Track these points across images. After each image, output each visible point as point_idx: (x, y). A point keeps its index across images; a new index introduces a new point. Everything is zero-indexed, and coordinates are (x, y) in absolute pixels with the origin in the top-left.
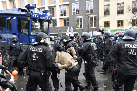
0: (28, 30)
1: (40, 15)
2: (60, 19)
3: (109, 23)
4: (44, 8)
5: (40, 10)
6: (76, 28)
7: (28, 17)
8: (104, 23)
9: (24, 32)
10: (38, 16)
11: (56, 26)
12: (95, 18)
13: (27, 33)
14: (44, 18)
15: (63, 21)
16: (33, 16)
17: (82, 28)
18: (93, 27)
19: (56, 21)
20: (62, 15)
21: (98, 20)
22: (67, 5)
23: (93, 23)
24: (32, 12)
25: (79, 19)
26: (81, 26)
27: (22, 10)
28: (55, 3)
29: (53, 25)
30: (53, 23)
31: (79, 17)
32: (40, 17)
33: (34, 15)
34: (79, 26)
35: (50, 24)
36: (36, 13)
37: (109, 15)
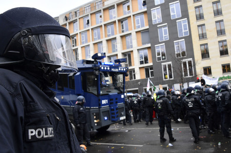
0: (96, 88)
1: (111, 67)
2: (140, 68)
3: (210, 69)
4: (117, 55)
5: (112, 58)
6: (164, 80)
7: (96, 70)
8: (203, 70)
9: (90, 91)
10: (108, 68)
11: (135, 78)
12: (190, 63)
13: (96, 93)
14: (117, 70)
15: (144, 71)
16: (102, 68)
17: (173, 79)
18: (189, 76)
19: (134, 72)
20: (142, 63)
21: (194, 65)
22: (149, 48)
23: (188, 71)
24: (101, 63)
25: (167, 66)
26: (171, 77)
27: (88, 62)
28: (132, 47)
29: (131, 78)
30: (131, 74)
31: (167, 64)
32: (112, 69)
33: (104, 67)
34: (168, 76)
35: (126, 77)
36: (106, 65)
37: (209, 57)
